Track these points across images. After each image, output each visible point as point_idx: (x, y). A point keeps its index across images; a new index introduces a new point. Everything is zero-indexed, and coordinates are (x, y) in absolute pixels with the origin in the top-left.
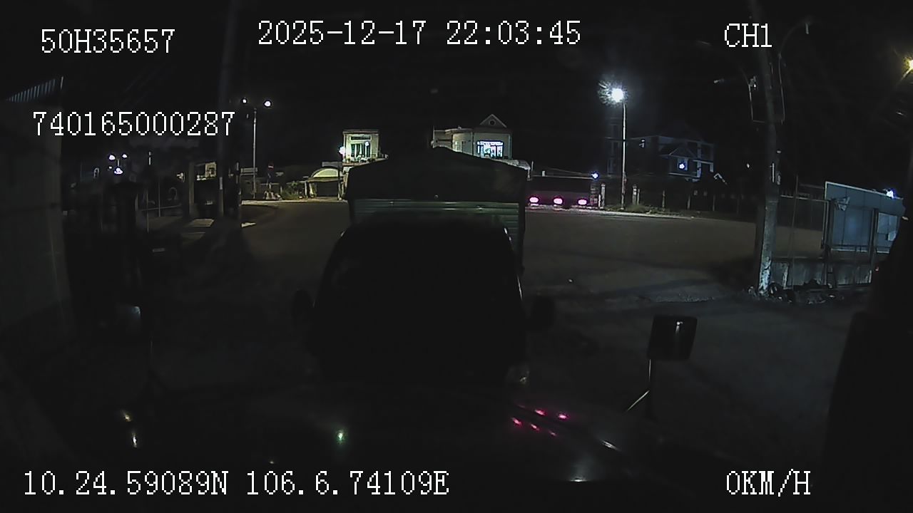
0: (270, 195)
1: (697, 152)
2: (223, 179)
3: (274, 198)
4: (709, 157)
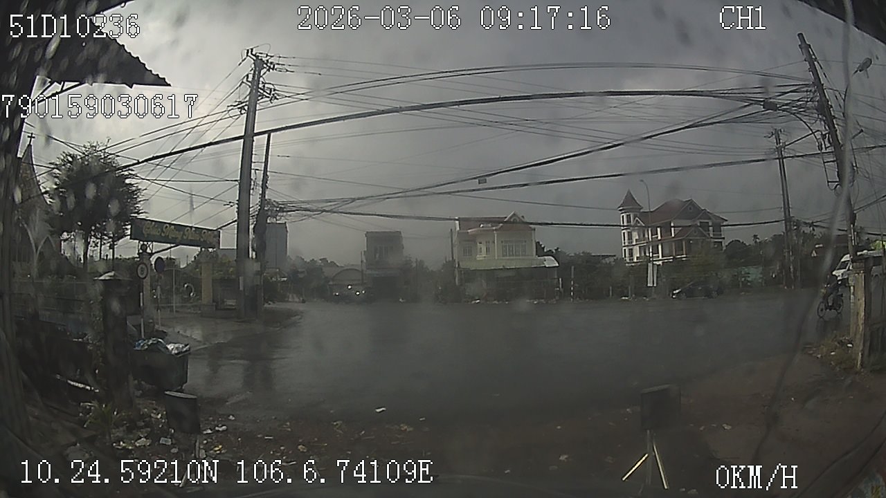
0: (293, 298)
1: (709, 231)
2: (244, 279)
3: (297, 300)
4: (721, 235)
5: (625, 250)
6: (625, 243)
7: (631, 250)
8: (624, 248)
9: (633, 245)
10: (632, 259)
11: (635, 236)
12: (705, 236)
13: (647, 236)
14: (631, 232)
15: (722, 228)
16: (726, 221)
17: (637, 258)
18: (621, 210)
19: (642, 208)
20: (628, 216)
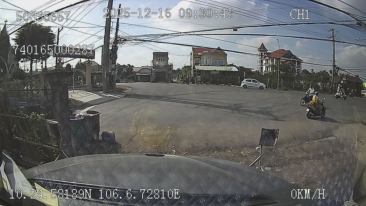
0: (122, 80)
1: (296, 64)
2: (106, 73)
4: (300, 67)
5: (259, 67)
6: (259, 64)
7: (262, 68)
8: (259, 66)
9: (263, 66)
10: (262, 72)
11: (264, 62)
12: (294, 66)
13: (269, 62)
14: (262, 60)
15: (301, 63)
16: (303, 61)
17: (264, 71)
18: (258, 50)
19: (268, 51)
20: (262, 54)
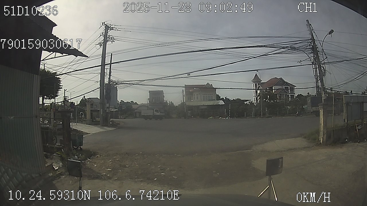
0: (121, 117)
1: (288, 90)
2: (103, 110)
3: (122, 118)
4: (293, 92)
5: (254, 98)
6: (254, 95)
7: (257, 98)
12: (287, 93)
14: (257, 91)
15: (294, 89)
16: (296, 86)
18: (253, 82)
19: (262, 81)
20: (256, 84)
